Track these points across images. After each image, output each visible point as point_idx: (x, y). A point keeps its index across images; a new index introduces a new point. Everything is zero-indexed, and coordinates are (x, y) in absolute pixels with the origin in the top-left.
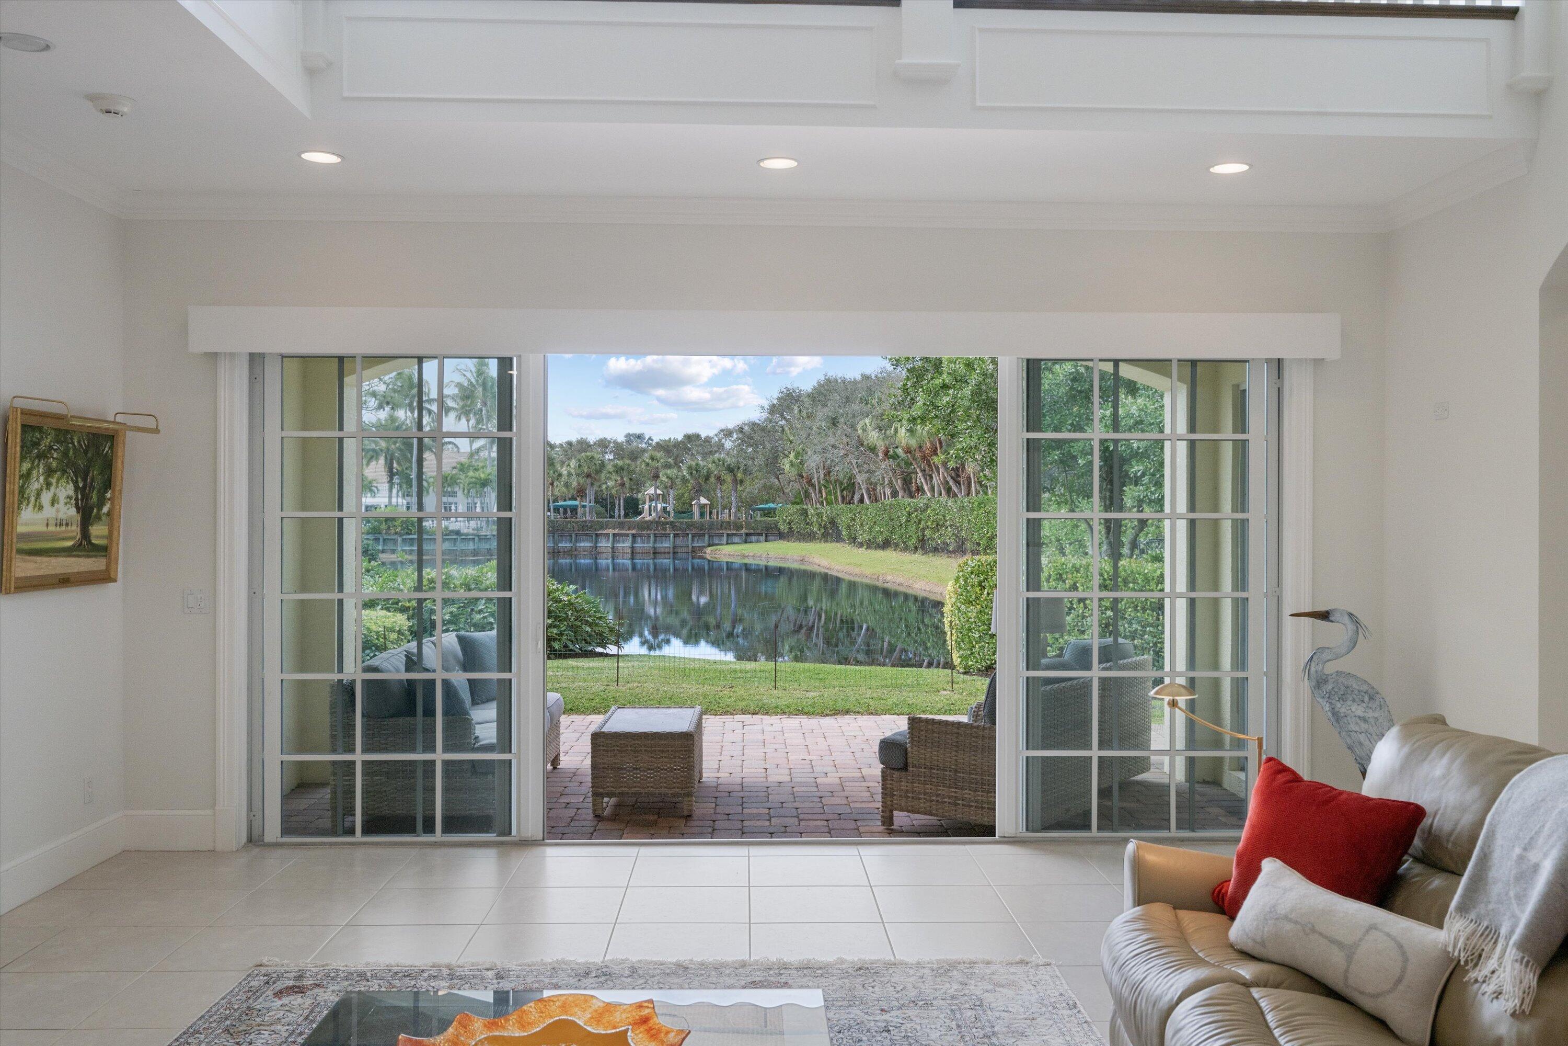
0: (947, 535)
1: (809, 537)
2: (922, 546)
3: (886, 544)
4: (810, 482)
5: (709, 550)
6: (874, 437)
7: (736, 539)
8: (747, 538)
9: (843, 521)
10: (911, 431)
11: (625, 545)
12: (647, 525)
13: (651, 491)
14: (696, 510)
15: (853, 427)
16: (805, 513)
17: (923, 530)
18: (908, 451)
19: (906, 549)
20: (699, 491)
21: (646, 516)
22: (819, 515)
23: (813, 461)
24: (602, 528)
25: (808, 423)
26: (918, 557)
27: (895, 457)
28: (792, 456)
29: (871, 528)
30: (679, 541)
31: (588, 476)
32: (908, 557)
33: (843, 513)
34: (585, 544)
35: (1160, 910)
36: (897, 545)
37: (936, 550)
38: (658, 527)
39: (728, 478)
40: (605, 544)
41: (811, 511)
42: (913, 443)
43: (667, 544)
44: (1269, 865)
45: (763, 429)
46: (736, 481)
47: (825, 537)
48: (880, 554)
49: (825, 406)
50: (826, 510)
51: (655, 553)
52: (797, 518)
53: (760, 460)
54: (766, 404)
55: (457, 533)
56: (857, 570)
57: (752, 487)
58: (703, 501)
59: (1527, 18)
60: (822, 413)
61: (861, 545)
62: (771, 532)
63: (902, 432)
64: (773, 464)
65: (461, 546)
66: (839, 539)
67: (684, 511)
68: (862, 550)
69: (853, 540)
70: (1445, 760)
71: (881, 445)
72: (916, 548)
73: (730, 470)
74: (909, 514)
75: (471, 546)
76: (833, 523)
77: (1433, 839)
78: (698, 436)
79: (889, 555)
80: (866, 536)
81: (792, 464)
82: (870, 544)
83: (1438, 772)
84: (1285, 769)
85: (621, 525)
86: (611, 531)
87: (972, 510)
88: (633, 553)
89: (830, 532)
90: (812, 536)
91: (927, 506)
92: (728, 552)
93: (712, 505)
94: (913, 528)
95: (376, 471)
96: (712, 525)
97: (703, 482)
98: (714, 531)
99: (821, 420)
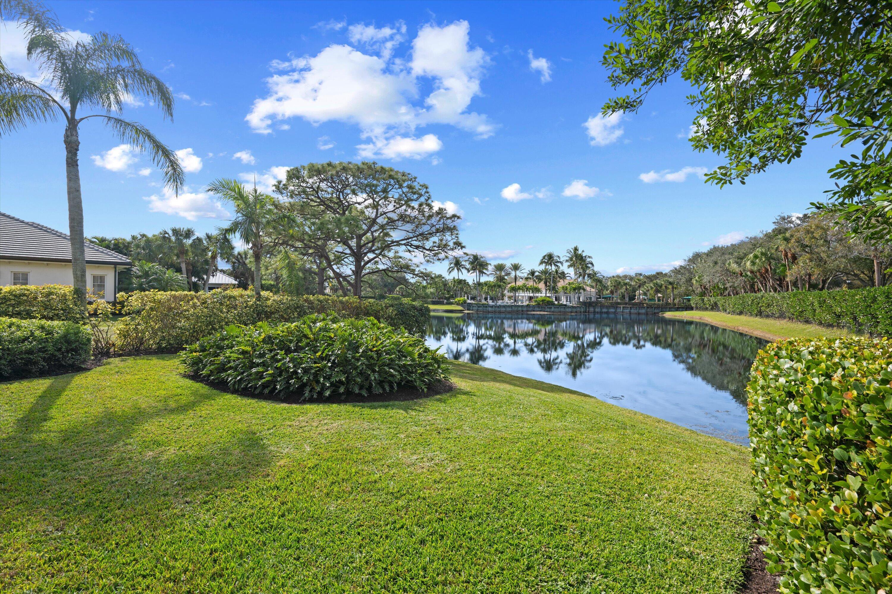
0: (774, 310)
2: (760, 314)
3: (741, 313)
4: (705, 288)
5: (661, 314)
6: (734, 267)
7: (673, 310)
8: (678, 309)
9: (720, 303)
10: (753, 263)
11: (628, 311)
12: (636, 304)
13: (639, 292)
14: (657, 299)
15: (724, 264)
16: (703, 300)
17: (761, 307)
18: (752, 272)
19: (751, 315)
20: (657, 291)
21: (636, 301)
22: (709, 300)
23: (706, 279)
24: (619, 304)
25: (704, 264)
26: (758, 319)
27: (746, 276)
28: (697, 278)
29: (734, 306)
30: (648, 310)
31: (616, 286)
32: (752, 319)
33: (720, 300)
36: (746, 314)
37: (768, 316)
38: (641, 305)
39: (670, 287)
41: (706, 299)
42: (755, 268)
43: (644, 311)
45: (685, 268)
46: (673, 288)
47: (712, 309)
48: (738, 317)
49: (712, 257)
51: (639, 314)
52: (700, 302)
53: (684, 280)
54: (687, 259)
55: (566, 305)
56: (724, 324)
57: (680, 290)
58: (659, 295)
60: (711, 260)
61: (729, 313)
62: (688, 308)
63: (748, 264)
64: (689, 281)
65: (567, 310)
66: (719, 310)
69: (725, 311)
71: (738, 271)
72: (757, 315)
73: (671, 283)
74: (753, 300)
75: (570, 310)
76: (716, 303)
78: (662, 273)
79: (743, 318)
80: (731, 309)
81: (697, 281)
82: (733, 313)
85: (626, 304)
86: (622, 306)
87: (790, 298)
88: (630, 313)
89: (714, 307)
90: (706, 309)
91: (762, 296)
92: (668, 315)
93: (663, 297)
94: (754, 307)
95: (541, 285)
96: (663, 305)
97: (660, 288)
98: (662, 307)
99: (710, 263)
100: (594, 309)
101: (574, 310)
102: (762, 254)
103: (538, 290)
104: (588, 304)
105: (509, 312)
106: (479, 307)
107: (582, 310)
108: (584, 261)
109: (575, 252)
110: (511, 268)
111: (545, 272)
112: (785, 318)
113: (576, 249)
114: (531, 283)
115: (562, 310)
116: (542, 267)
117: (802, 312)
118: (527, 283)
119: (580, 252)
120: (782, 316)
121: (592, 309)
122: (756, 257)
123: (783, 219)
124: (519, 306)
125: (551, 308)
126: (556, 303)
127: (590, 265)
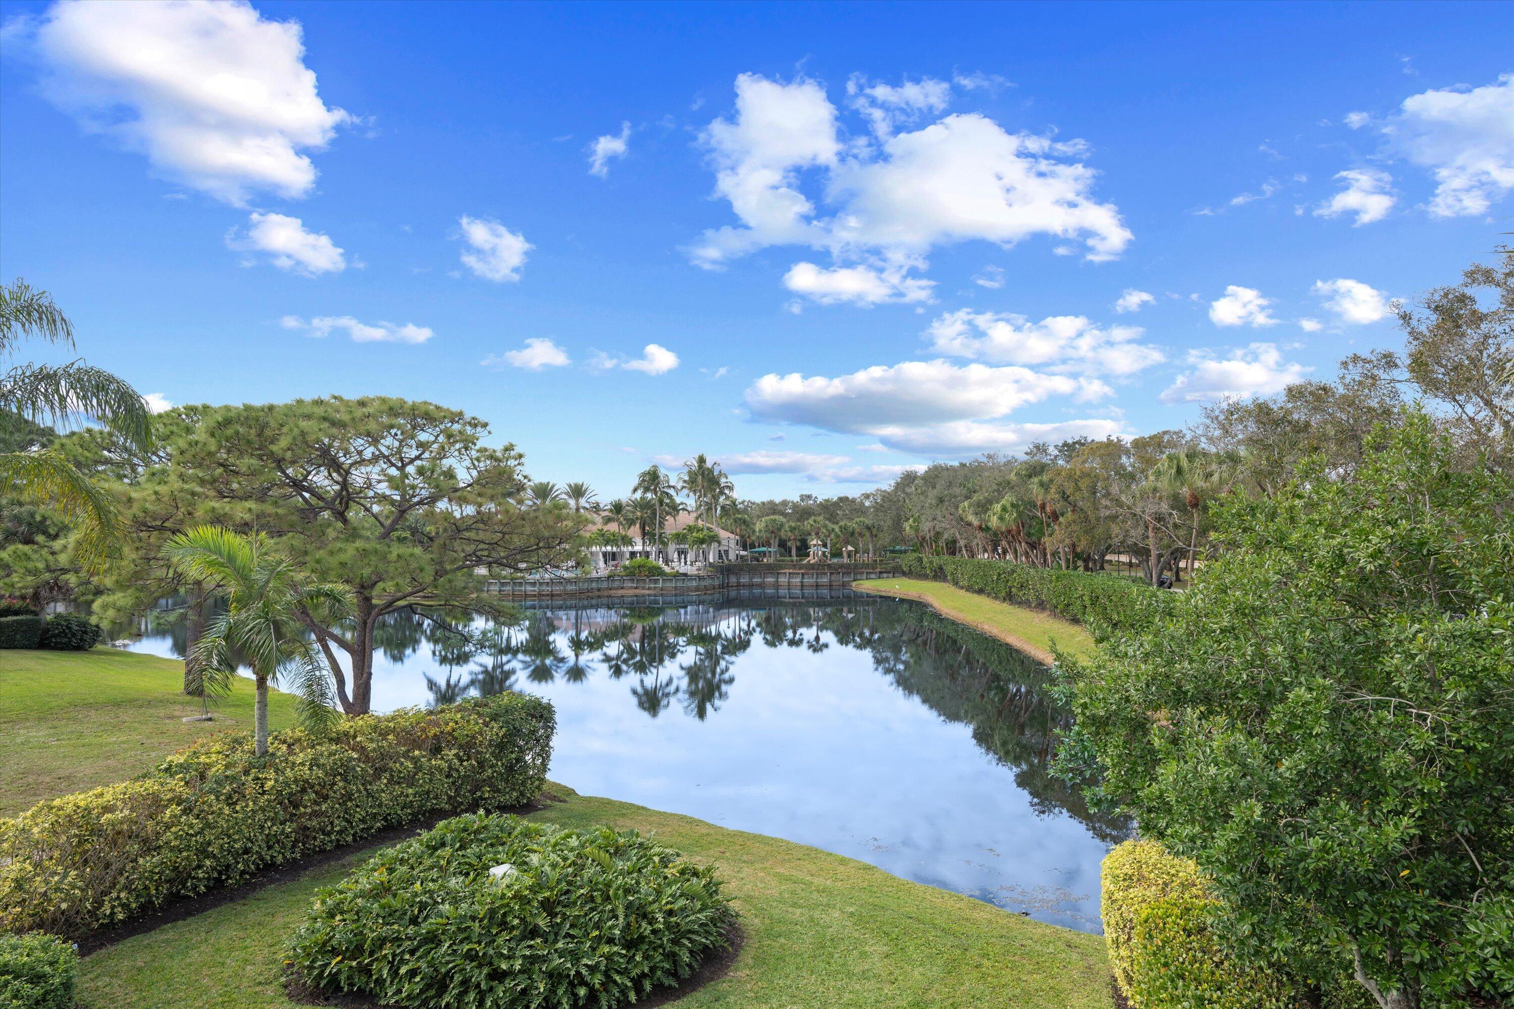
0: (1030, 595)
1: (923, 576)
2: (1009, 598)
3: (981, 591)
4: (924, 538)
5: (854, 584)
6: (971, 517)
7: (873, 576)
8: (880, 575)
9: (949, 569)
10: (1001, 518)
11: (797, 580)
12: (812, 567)
13: (814, 542)
14: (845, 554)
15: (957, 508)
16: (921, 560)
17: (1010, 588)
18: (998, 530)
19: (996, 598)
20: (847, 543)
21: (811, 560)
22: (931, 562)
23: (926, 526)
24: (781, 568)
25: (922, 498)
26: (1006, 607)
27: (987, 531)
28: (911, 521)
29: (969, 578)
30: (833, 577)
31: (773, 532)
33: (948, 563)
34: (770, 580)
36: (989, 595)
37: (1020, 604)
38: (819, 568)
39: (867, 534)
40: (783, 580)
41: (925, 560)
42: (1003, 526)
43: (825, 580)
45: (892, 497)
46: (872, 535)
47: (936, 578)
48: (976, 598)
49: (934, 487)
50: (936, 560)
51: (817, 586)
52: (915, 564)
53: (889, 522)
54: (893, 481)
55: (685, 575)
57: (885, 539)
58: (850, 548)
60: (932, 494)
61: (962, 588)
62: (897, 572)
63: (993, 519)
64: (897, 525)
65: (687, 584)
66: (946, 581)
68: (962, 592)
69: (956, 583)
71: (976, 522)
72: (1005, 599)
73: (868, 528)
74: (999, 575)
75: (694, 583)
76: (941, 568)
78: (847, 498)
79: (983, 601)
80: (965, 583)
81: (911, 527)
82: (969, 589)
85: (794, 567)
86: (787, 571)
87: (1051, 582)
88: (802, 586)
89: (939, 575)
90: (926, 577)
91: (1013, 571)
92: (868, 586)
93: (856, 552)
94: (1001, 586)
95: (634, 532)
96: (856, 566)
97: (850, 536)
98: (856, 570)
99: (931, 499)
100: (738, 579)
101: (703, 583)
102: (1013, 505)
103: (628, 541)
104: (725, 570)
105: (572, 595)
106: (503, 584)
107: (717, 582)
108: (718, 484)
109: (700, 467)
110: (567, 494)
111: (643, 505)
112: (1044, 609)
113: (702, 460)
114: (613, 527)
115: (679, 584)
116: (638, 495)
117: (1068, 605)
118: (606, 528)
119: (709, 464)
120: (1041, 606)
121: (733, 580)
122: (1004, 509)
123: (1037, 447)
124: (591, 580)
125: (656, 581)
126: (667, 569)
127: (727, 491)
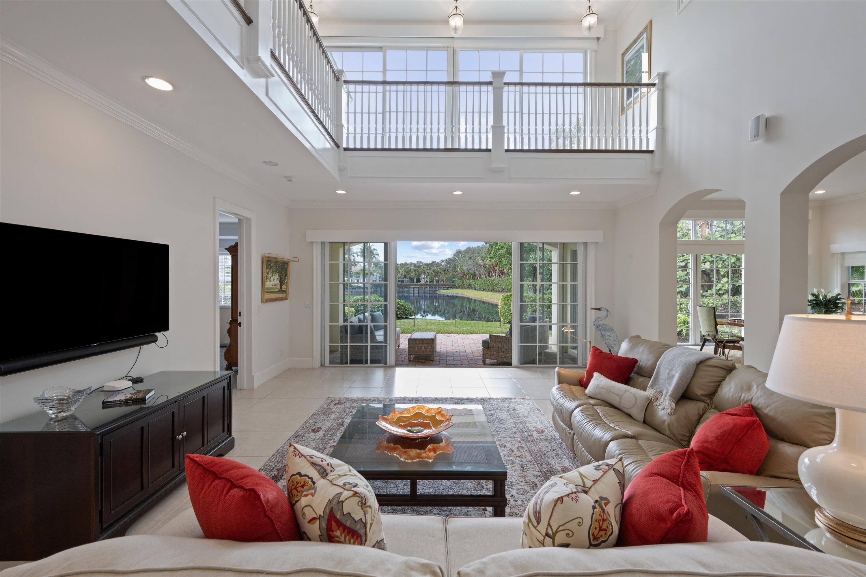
0: (499, 287)
2: (493, 290)
3: (484, 290)
4: (464, 274)
5: (438, 291)
6: (480, 262)
7: (445, 289)
8: (448, 288)
9: (472, 284)
10: (490, 261)
11: (417, 290)
12: (422, 285)
13: (423, 276)
14: (435, 281)
15: (475, 259)
16: (463, 282)
17: (493, 286)
18: (489, 266)
19: (489, 291)
20: (436, 276)
21: (422, 283)
22: (466, 282)
23: (465, 268)
24: (411, 286)
25: (463, 258)
26: (491, 293)
27: (486, 267)
28: (459, 267)
29: (480, 286)
30: (431, 289)
31: (407, 272)
32: (489, 293)
33: (472, 282)
34: (406, 290)
35: (565, 386)
36: (486, 290)
37: (496, 291)
38: (425, 285)
39: (443, 273)
40: (411, 290)
41: (464, 281)
42: (491, 263)
43: (427, 290)
44: (596, 374)
45: (452, 260)
46: (445, 274)
47: (468, 288)
48: (482, 292)
49: (468, 254)
50: (468, 281)
51: (424, 292)
52: (461, 283)
53: (451, 268)
54: (453, 254)
56: (476, 297)
57: (449, 275)
58: (437, 279)
59: (656, 153)
60: (467, 256)
61: (477, 290)
62: (454, 287)
63: (488, 261)
64: (454, 269)
66: (472, 288)
67: (432, 281)
68: (478, 291)
69: (475, 289)
70: (642, 348)
71: (482, 264)
72: (491, 291)
73: (444, 271)
74: (490, 282)
76: (470, 284)
77: (640, 368)
79: (484, 293)
80: (478, 288)
81: (459, 269)
82: (480, 290)
83: (641, 350)
84: (598, 349)
85: (416, 285)
86: (413, 287)
87: (506, 281)
88: (419, 292)
89: (469, 287)
90: (464, 288)
91: (494, 280)
92: (443, 292)
93: (439, 280)
94: (490, 286)
96: (439, 285)
97: (436, 274)
98: (439, 287)
99: (467, 258)
122: (491, 257)
